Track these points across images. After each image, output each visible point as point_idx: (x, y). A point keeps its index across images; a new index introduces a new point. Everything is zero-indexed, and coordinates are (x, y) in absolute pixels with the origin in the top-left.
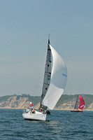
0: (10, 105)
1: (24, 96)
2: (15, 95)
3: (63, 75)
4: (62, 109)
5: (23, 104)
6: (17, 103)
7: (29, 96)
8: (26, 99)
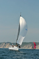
2: (4, 42)
7: (10, 43)
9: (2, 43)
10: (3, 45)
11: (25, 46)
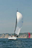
0: (2, 37)
1: (7, 34)
2: (4, 34)
4: (20, 38)
6: (4, 36)
8: (7, 35)
9: (2, 34)
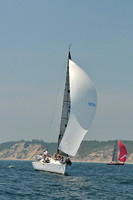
2: (22, 141)
3: (90, 104)
5: (34, 153)
6: (25, 152)
7: (42, 143)
10: (19, 150)
11: (93, 154)
